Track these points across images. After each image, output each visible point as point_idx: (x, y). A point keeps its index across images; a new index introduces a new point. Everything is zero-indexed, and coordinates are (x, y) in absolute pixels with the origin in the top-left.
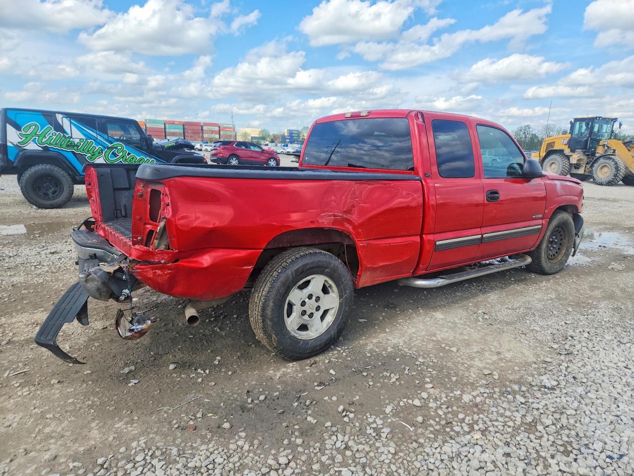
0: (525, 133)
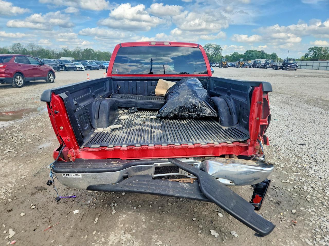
0: (18, 48)
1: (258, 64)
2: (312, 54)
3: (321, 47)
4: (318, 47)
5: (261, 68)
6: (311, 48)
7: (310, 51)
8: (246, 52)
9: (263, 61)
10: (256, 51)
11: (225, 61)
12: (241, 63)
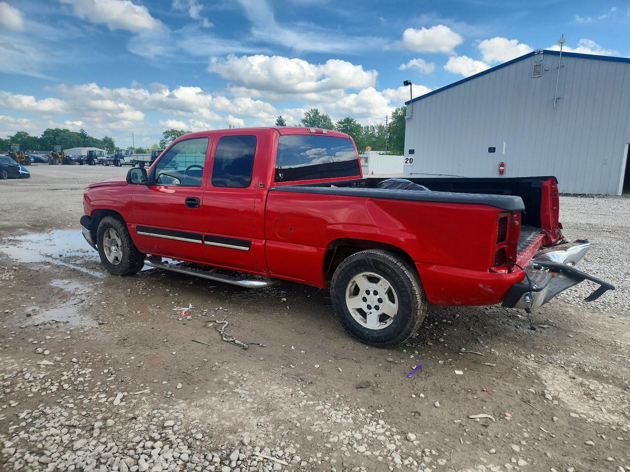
1: (98, 158)
2: (171, 141)
3: (182, 131)
4: (176, 131)
5: (108, 165)
6: (166, 132)
7: (167, 137)
8: (46, 133)
9: (84, 152)
10: (67, 131)
11: (21, 149)
12: (60, 156)
